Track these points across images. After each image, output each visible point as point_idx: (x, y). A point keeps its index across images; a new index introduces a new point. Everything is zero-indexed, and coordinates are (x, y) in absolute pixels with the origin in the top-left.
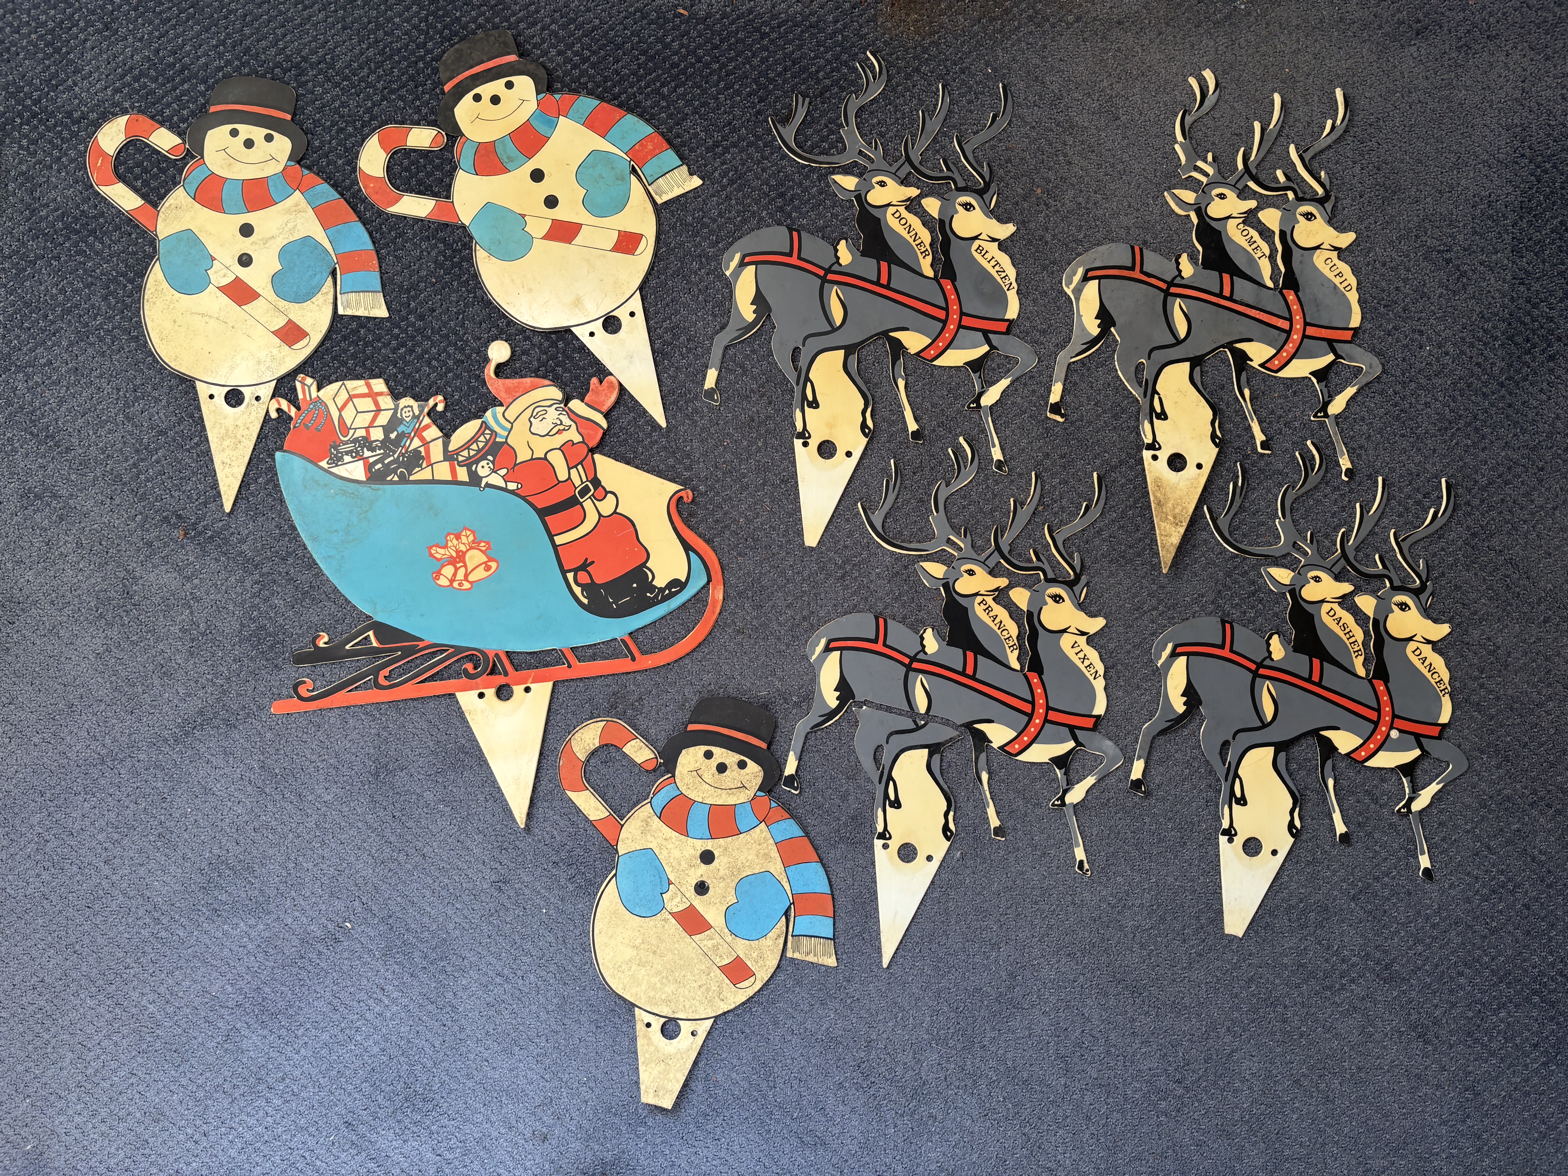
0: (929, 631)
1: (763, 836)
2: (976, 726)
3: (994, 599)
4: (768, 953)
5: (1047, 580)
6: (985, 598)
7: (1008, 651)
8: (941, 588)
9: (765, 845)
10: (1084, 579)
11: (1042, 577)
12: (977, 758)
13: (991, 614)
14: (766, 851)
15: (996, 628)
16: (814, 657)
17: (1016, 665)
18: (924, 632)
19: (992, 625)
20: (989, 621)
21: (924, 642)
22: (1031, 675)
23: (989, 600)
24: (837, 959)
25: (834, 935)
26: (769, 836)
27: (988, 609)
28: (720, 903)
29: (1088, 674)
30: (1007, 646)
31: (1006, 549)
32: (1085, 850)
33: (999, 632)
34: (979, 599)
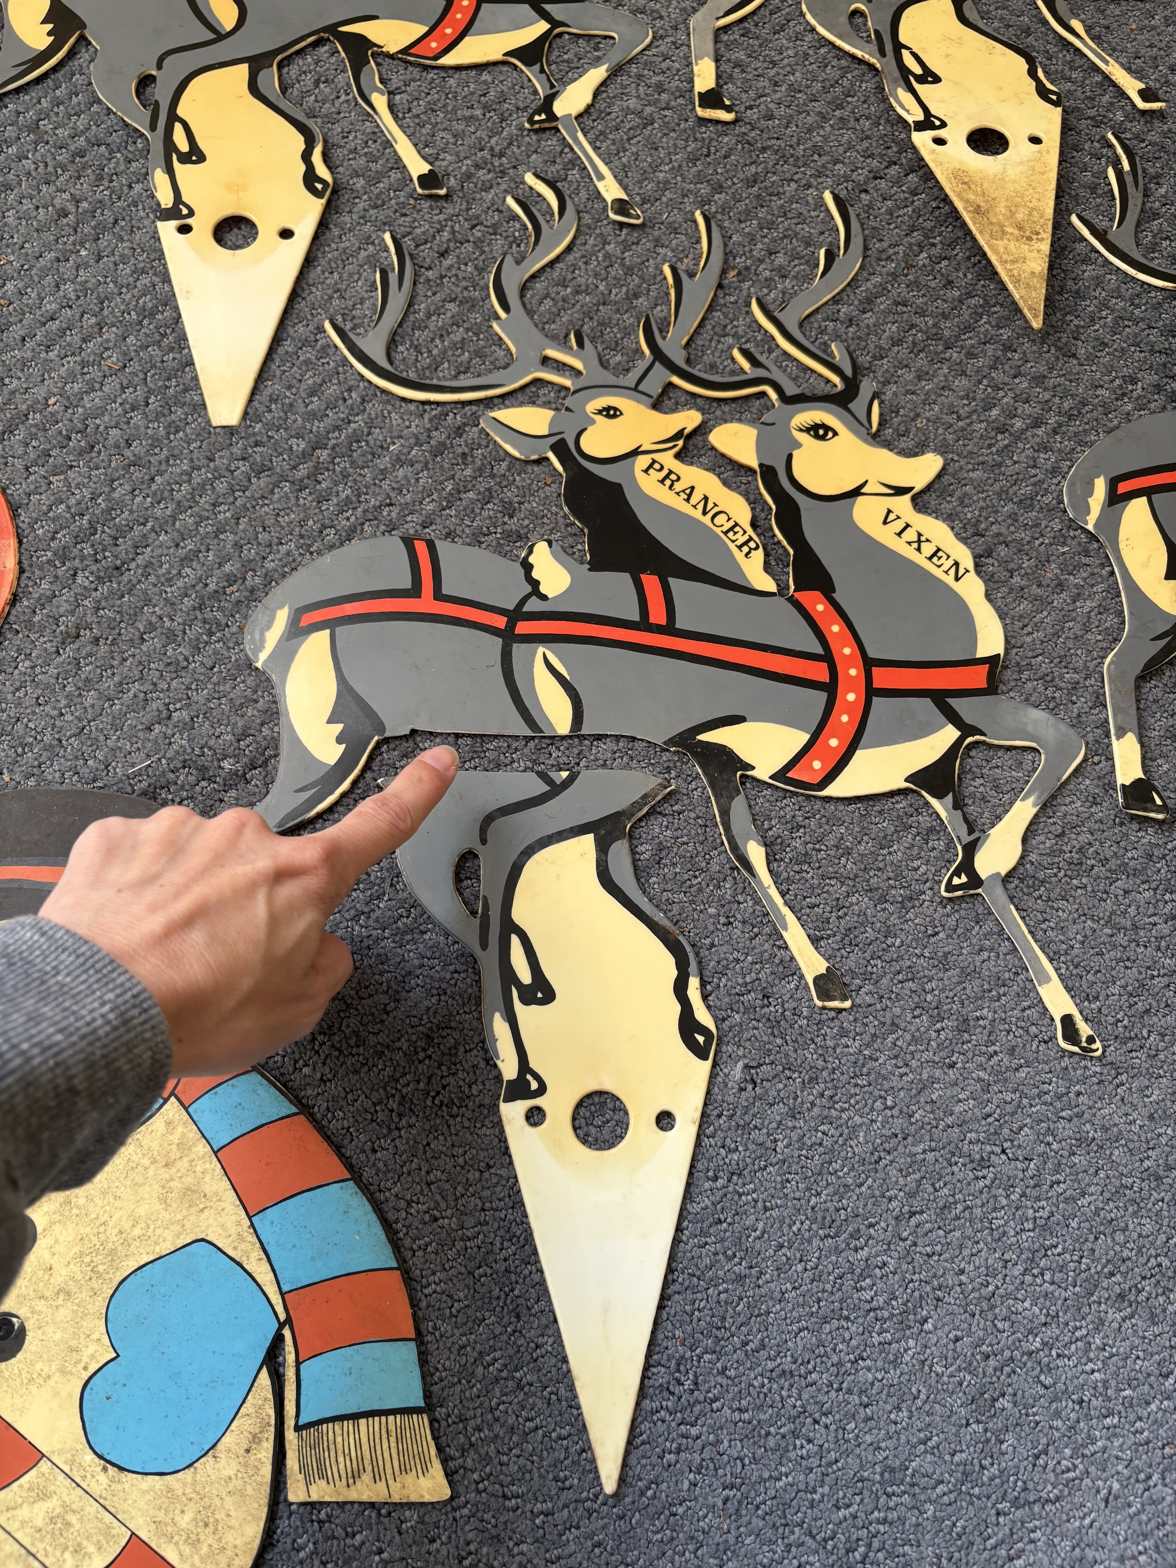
0: (541, 548)
1: (175, 1138)
2: (704, 737)
3: (678, 456)
4: (229, 1502)
5: (785, 399)
6: (656, 456)
7: (739, 556)
8: (551, 455)
9: (185, 1163)
10: (867, 387)
11: (773, 395)
12: (725, 813)
13: (678, 487)
14: (189, 1180)
15: (697, 514)
16: (263, 656)
17: (768, 584)
18: (530, 552)
19: (686, 508)
20: (678, 503)
21: (535, 574)
22: (804, 597)
23: (668, 459)
24: (449, 1475)
25: (427, 1395)
26: (193, 1133)
27: (669, 479)
28: (63, 1371)
29: (938, 573)
30: (732, 546)
31: (678, 357)
32: (1068, 989)
33: (707, 520)
34: (642, 461)
